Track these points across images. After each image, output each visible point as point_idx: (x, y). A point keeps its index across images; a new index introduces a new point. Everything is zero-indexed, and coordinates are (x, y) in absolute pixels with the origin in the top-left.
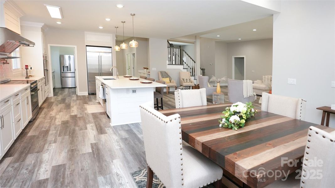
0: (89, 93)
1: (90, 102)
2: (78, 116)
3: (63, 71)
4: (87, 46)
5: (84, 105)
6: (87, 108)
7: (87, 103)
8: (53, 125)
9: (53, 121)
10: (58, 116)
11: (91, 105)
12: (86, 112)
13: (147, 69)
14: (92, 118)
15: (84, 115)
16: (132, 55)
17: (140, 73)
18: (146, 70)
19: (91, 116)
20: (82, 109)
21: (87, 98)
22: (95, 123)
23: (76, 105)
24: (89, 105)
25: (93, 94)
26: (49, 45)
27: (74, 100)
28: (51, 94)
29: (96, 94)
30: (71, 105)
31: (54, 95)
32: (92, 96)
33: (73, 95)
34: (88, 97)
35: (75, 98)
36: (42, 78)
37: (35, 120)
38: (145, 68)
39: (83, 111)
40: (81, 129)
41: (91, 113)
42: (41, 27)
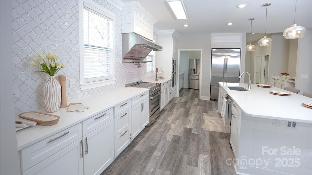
0: (210, 99)
1: (210, 111)
2: (193, 132)
3: (191, 73)
4: (212, 48)
5: (203, 115)
6: (206, 120)
7: (207, 113)
8: (164, 139)
9: (166, 131)
10: (173, 126)
11: (211, 116)
12: (203, 127)
13: (287, 74)
14: (209, 141)
15: (200, 131)
16: (263, 58)
17: (275, 79)
18: (284, 76)
19: (207, 137)
20: (200, 121)
21: (208, 105)
22: (211, 154)
23: (194, 112)
24: (208, 115)
25: (215, 100)
26: (179, 50)
27: (194, 104)
28: (177, 95)
29: (218, 100)
30: (190, 112)
31: (180, 96)
32: (213, 102)
33: (196, 98)
34: (209, 103)
35: (196, 103)
36: (168, 81)
37: (152, 125)
38: (283, 74)
39: (200, 125)
40: (189, 163)
41: (209, 131)
42: (173, 33)
